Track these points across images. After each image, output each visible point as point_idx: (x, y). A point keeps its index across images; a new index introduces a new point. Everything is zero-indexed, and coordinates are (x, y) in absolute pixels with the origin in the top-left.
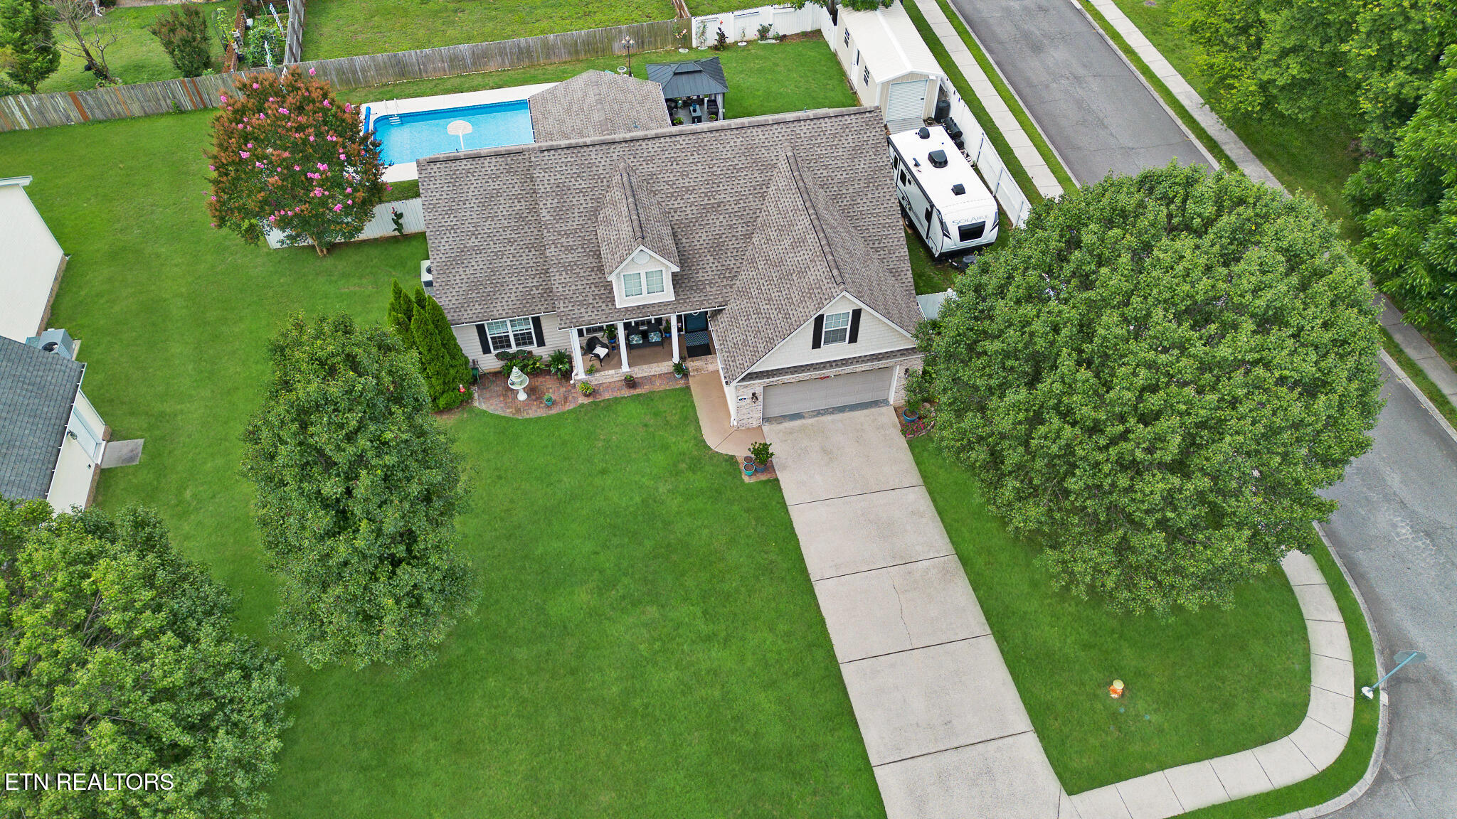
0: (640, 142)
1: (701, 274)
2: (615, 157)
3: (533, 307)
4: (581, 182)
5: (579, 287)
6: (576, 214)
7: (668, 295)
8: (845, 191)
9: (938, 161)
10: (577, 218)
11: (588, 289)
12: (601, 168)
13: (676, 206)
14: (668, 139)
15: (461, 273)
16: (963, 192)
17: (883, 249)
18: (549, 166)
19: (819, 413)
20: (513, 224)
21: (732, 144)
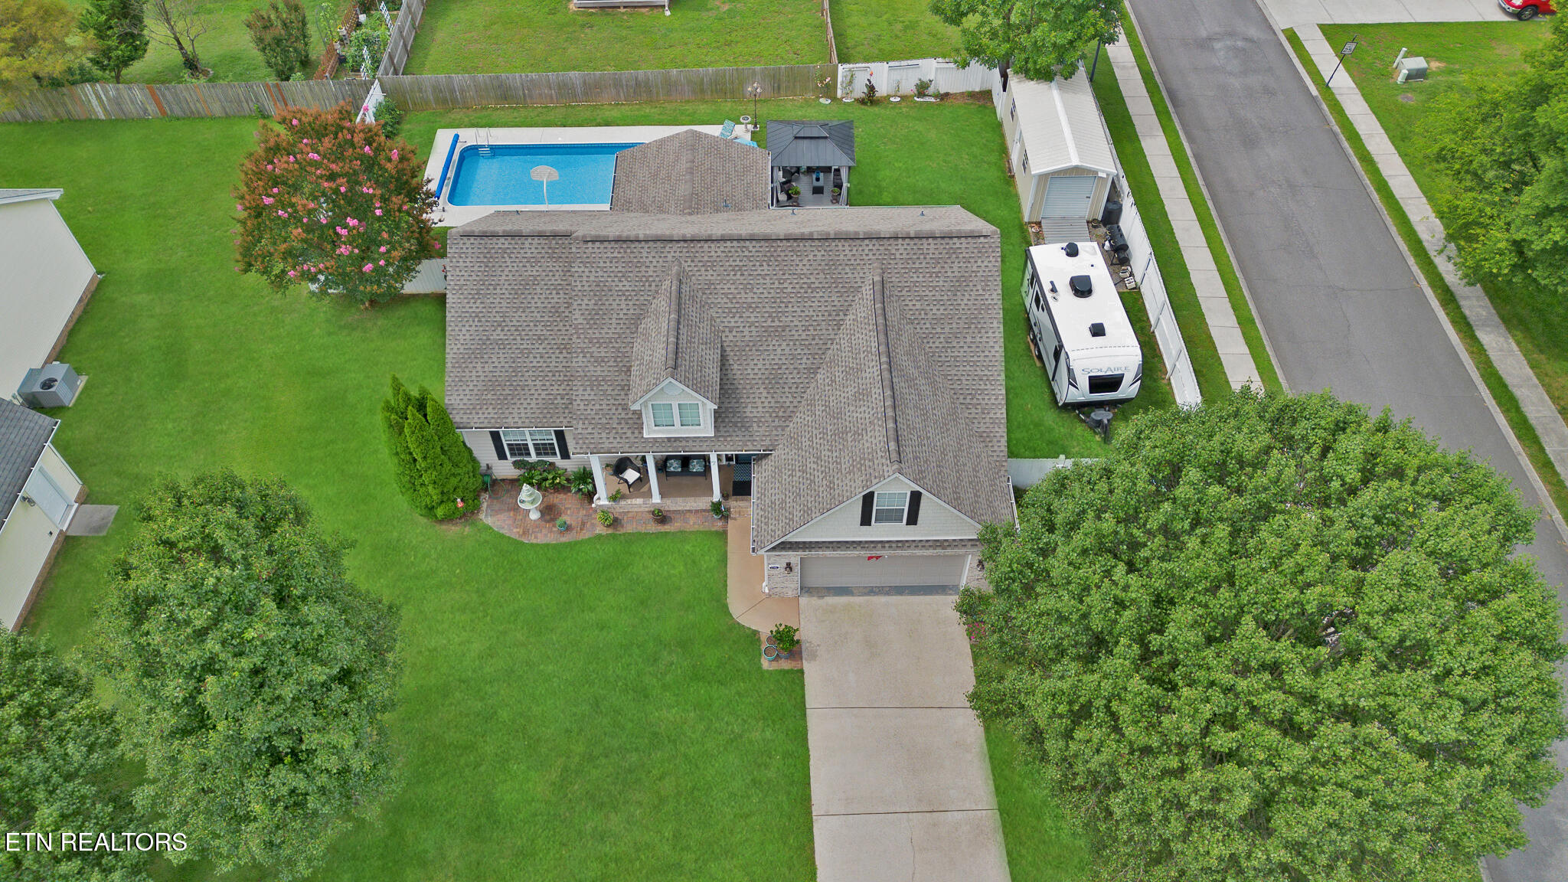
0: (702, 243)
1: (749, 409)
2: (670, 258)
3: (554, 419)
4: (625, 283)
5: (604, 407)
6: (614, 321)
7: (707, 429)
8: (939, 330)
9: (1082, 288)
10: (614, 326)
11: (613, 411)
12: (652, 268)
13: (733, 324)
14: (735, 243)
15: (479, 369)
16: (1103, 334)
17: (975, 406)
18: (591, 260)
19: (872, 591)
20: (546, 318)
21: (811, 257)
